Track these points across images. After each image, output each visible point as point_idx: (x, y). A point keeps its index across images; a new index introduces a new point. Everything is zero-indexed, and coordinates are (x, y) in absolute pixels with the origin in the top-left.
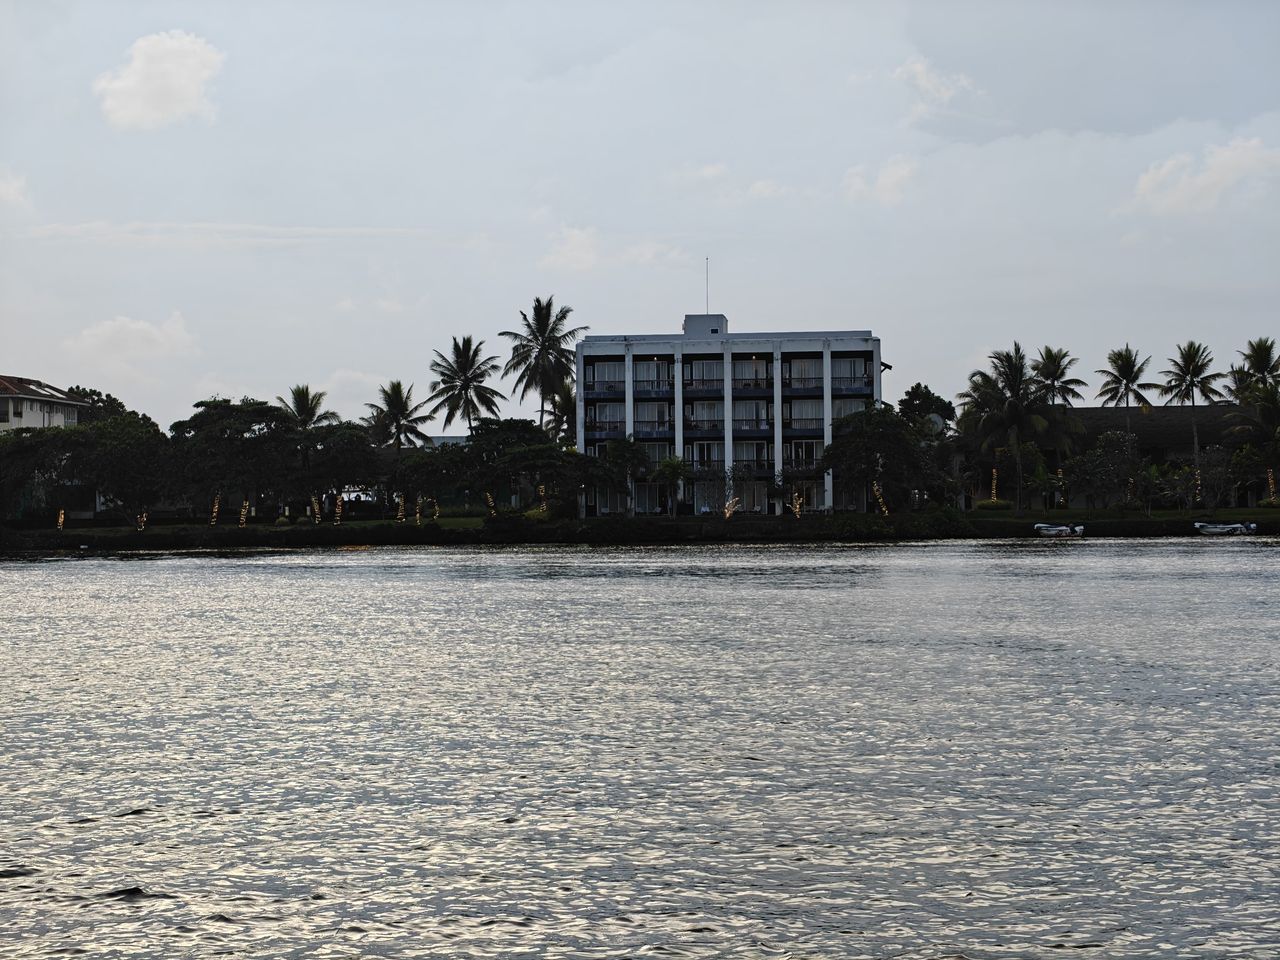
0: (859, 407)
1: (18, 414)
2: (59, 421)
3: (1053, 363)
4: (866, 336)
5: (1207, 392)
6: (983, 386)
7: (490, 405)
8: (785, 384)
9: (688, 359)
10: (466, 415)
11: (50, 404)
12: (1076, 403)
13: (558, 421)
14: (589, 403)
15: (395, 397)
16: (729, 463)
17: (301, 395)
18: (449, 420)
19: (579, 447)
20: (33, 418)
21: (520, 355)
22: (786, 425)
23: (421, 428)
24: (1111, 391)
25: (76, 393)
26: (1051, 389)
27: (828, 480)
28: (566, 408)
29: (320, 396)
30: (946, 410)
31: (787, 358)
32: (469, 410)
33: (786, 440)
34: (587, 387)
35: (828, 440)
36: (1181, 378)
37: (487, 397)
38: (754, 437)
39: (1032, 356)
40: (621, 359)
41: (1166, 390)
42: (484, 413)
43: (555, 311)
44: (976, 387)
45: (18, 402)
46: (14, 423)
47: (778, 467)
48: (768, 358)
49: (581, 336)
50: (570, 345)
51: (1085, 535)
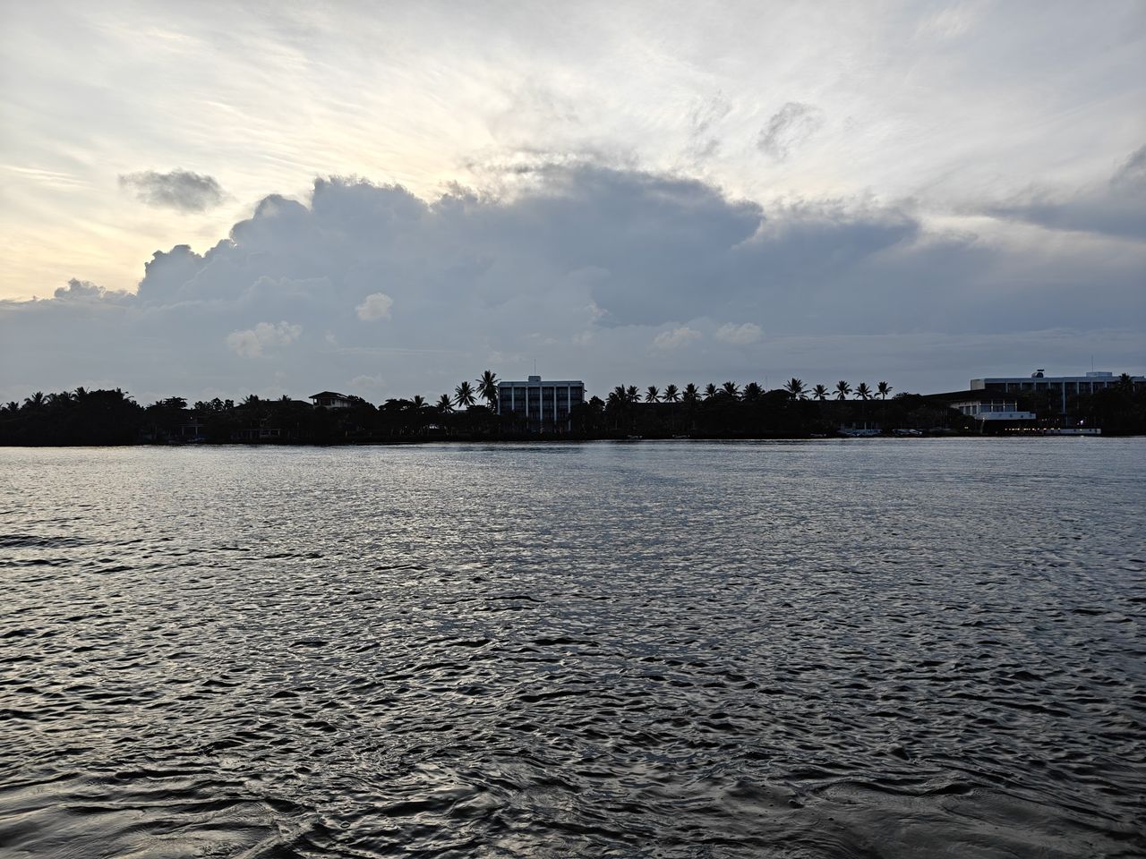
0: (578, 402)
1: (334, 403)
2: (346, 405)
3: (633, 390)
4: (580, 382)
5: (676, 398)
6: (613, 397)
7: (472, 401)
8: (557, 396)
9: (530, 389)
10: (465, 404)
11: (343, 400)
12: (639, 401)
13: (492, 406)
14: (501, 401)
15: (445, 398)
16: (541, 418)
17: (417, 398)
18: (460, 405)
19: (498, 413)
20: (338, 405)
21: (482, 386)
22: (557, 408)
23: (453, 407)
24: (649, 398)
25: (351, 397)
26: (633, 398)
27: (570, 423)
28: (494, 402)
29: (423, 398)
30: (603, 403)
31: (558, 388)
32: (467, 403)
33: (557, 412)
34: (501, 396)
35: (569, 411)
36: (668, 394)
37: (471, 399)
38: (548, 411)
39: (627, 388)
40: (510, 388)
41: (664, 398)
42: (471, 404)
43: (492, 374)
44: (611, 397)
45: (334, 399)
46: (333, 406)
47: (555, 419)
48: (552, 388)
49: (499, 382)
50: (496, 384)
51: (643, 438)
